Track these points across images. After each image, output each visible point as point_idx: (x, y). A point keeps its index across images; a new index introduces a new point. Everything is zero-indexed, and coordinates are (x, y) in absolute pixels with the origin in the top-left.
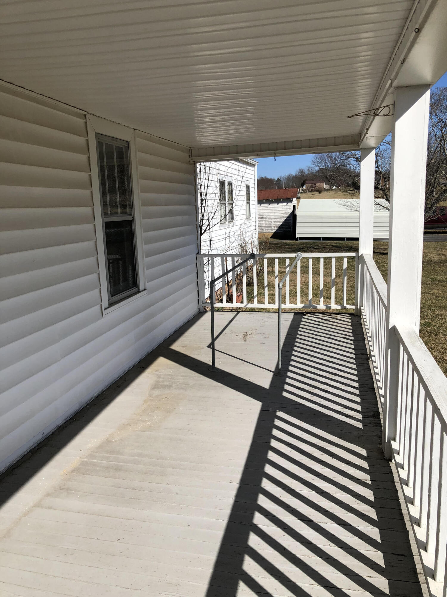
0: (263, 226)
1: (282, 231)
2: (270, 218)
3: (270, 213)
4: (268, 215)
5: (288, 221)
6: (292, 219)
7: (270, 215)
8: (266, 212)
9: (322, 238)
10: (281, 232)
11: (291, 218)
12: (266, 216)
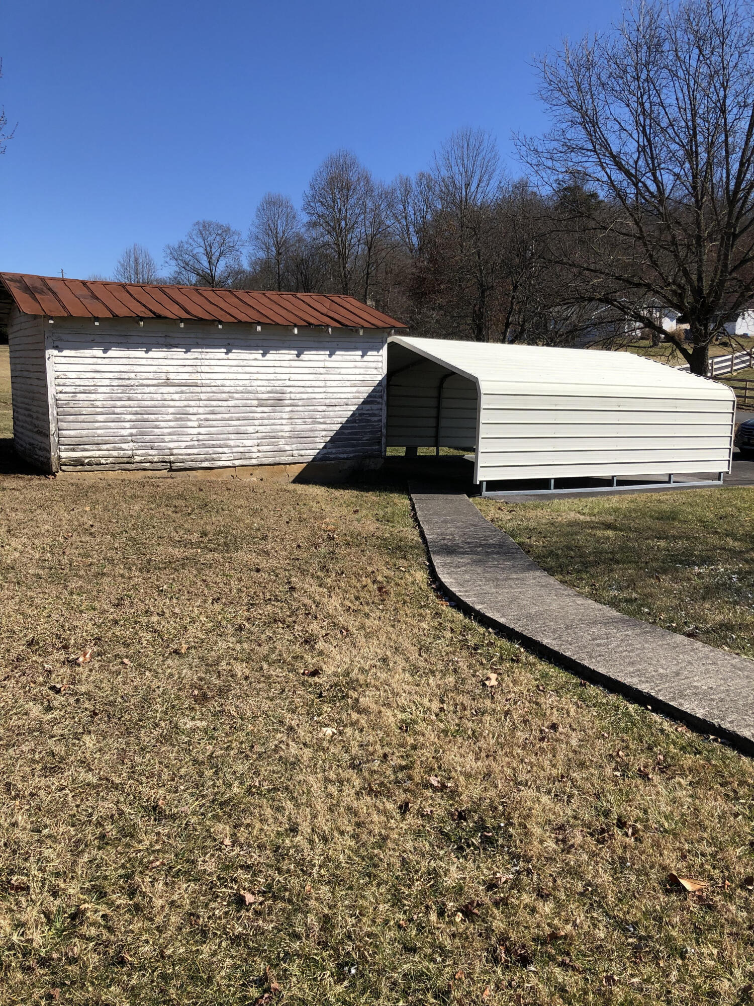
0: (282, 437)
1: (351, 455)
2: (309, 402)
3: (308, 384)
4: (302, 390)
5: (375, 415)
6: (384, 407)
7: (310, 390)
8: (293, 377)
9: (553, 481)
10: (347, 459)
11: (382, 404)
12: (293, 396)
